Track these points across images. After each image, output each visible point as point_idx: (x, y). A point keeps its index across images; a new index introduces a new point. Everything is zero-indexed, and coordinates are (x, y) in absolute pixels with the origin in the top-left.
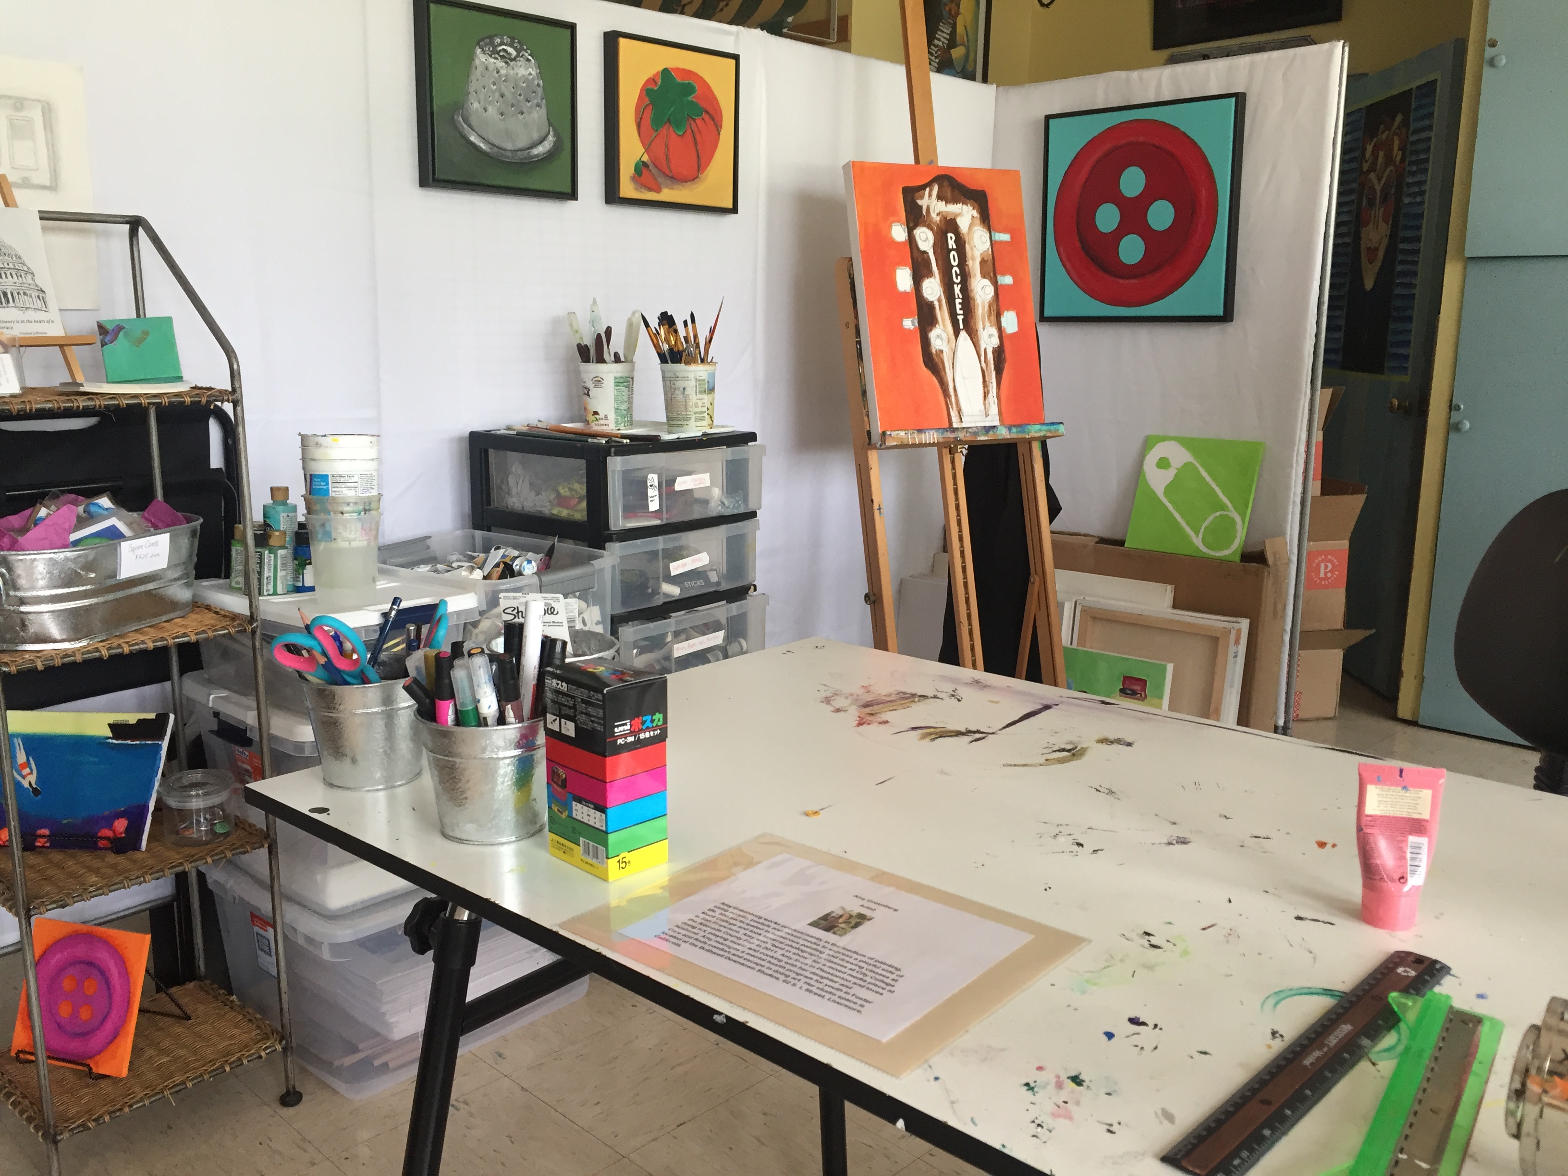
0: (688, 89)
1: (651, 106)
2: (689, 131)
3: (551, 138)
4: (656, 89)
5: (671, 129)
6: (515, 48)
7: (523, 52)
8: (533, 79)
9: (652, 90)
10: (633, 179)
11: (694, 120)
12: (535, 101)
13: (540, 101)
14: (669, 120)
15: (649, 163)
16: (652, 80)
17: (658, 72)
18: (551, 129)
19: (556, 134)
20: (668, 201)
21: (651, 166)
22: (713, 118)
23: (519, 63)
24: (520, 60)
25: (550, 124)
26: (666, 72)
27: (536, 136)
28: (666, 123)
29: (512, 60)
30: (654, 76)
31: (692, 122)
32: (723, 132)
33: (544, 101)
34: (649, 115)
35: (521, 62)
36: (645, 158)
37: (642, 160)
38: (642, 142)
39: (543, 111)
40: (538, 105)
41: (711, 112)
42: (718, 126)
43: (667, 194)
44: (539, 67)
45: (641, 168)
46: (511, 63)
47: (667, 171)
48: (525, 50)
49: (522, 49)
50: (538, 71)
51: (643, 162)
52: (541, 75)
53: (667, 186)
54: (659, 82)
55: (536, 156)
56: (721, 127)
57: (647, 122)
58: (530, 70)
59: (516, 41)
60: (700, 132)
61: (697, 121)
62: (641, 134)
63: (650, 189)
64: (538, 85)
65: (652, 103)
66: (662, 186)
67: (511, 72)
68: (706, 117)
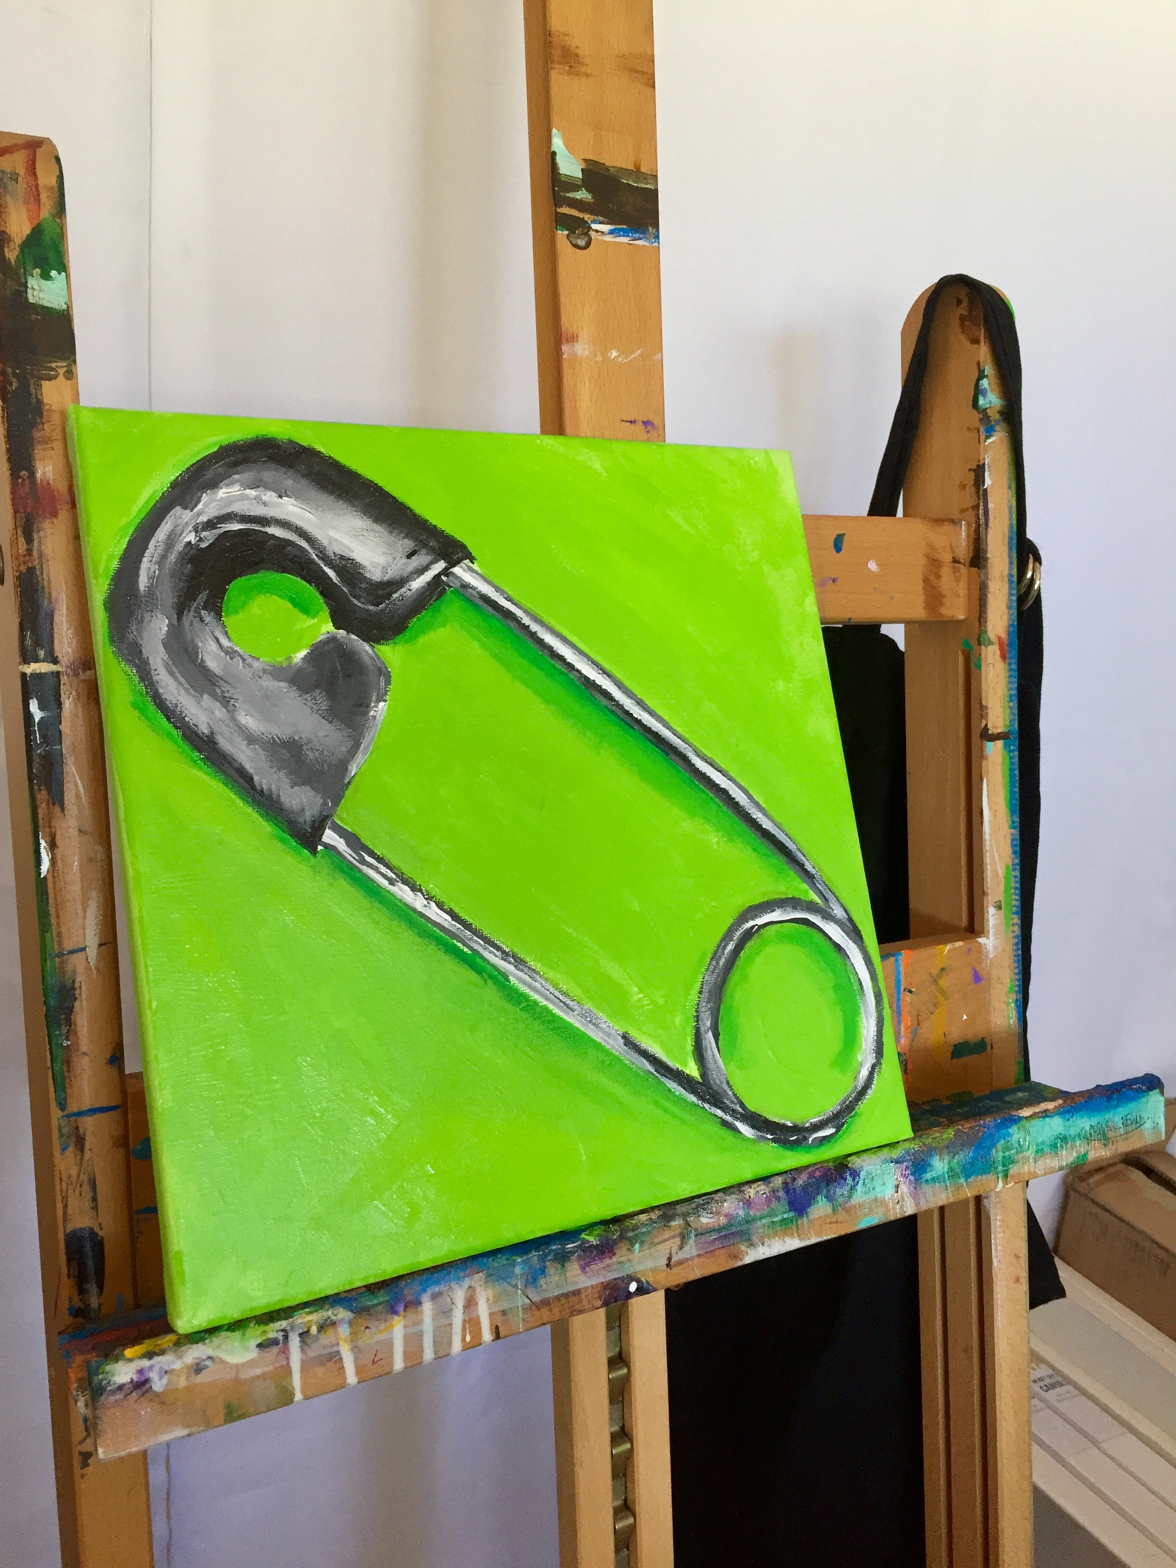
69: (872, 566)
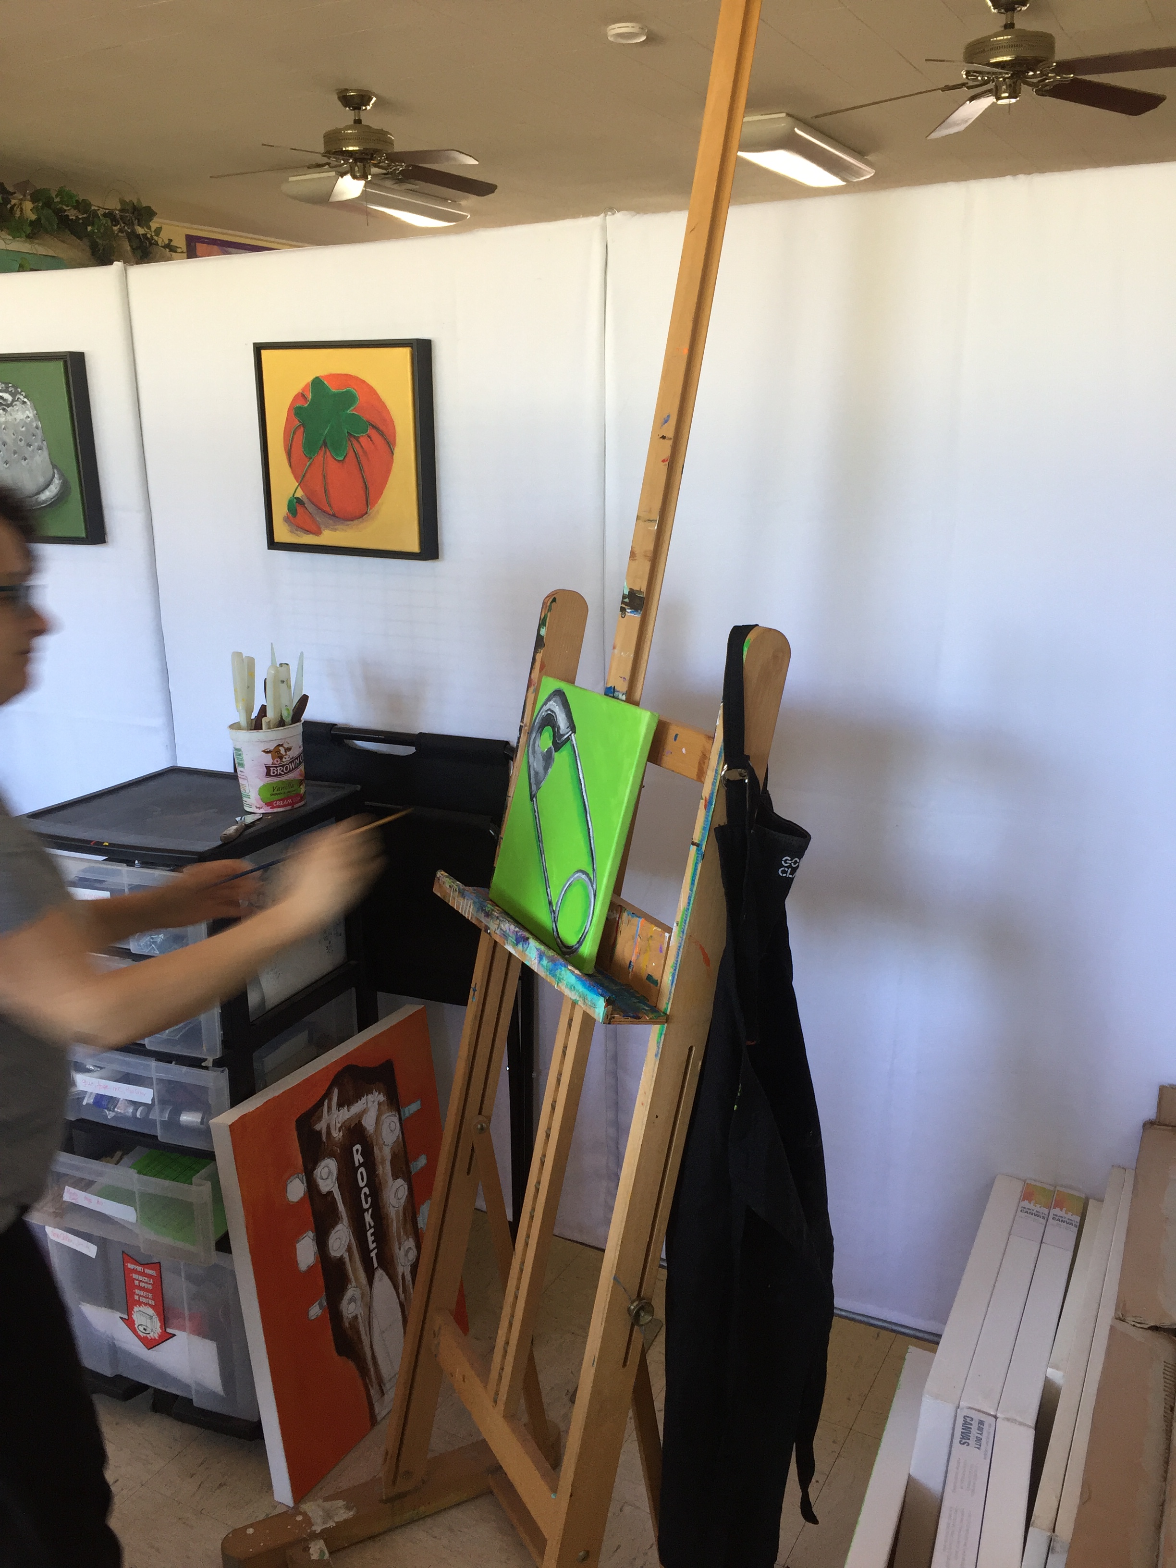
0: (347, 399)
1: (302, 429)
2: (351, 454)
3: (57, 481)
4: (306, 405)
5: (328, 453)
6: (11, 394)
7: (18, 396)
8: (31, 422)
9: (300, 408)
10: (287, 520)
11: (357, 439)
12: (36, 444)
13: (40, 444)
14: (325, 444)
15: (305, 500)
16: (302, 396)
17: (308, 383)
18: (56, 471)
19: (62, 476)
20: (330, 545)
21: (308, 505)
22: (382, 434)
23: (16, 408)
24: (16, 405)
25: (54, 466)
26: (317, 383)
27: (41, 480)
28: (321, 447)
29: (8, 406)
30: (304, 389)
31: (355, 442)
32: (397, 451)
33: (45, 443)
34: (300, 437)
35: (18, 406)
36: (300, 494)
37: (296, 496)
38: (293, 472)
39: (45, 453)
40: (40, 448)
41: (382, 427)
42: (390, 444)
43: (328, 537)
44: (35, 408)
45: (295, 506)
46: (9, 409)
47: (328, 509)
48: (20, 393)
49: (17, 393)
50: (35, 412)
51: (297, 499)
52: (38, 416)
53: (327, 527)
54: (310, 396)
55: (44, 502)
56: (394, 444)
57: (298, 450)
58: (27, 412)
59: (10, 385)
60: (365, 452)
61: (361, 440)
62: (293, 465)
63: (308, 532)
64: (37, 428)
65: (303, 425)
66: (322, 527)
67: (10, 418)
68: (371, 431)
69: (684, 750)
